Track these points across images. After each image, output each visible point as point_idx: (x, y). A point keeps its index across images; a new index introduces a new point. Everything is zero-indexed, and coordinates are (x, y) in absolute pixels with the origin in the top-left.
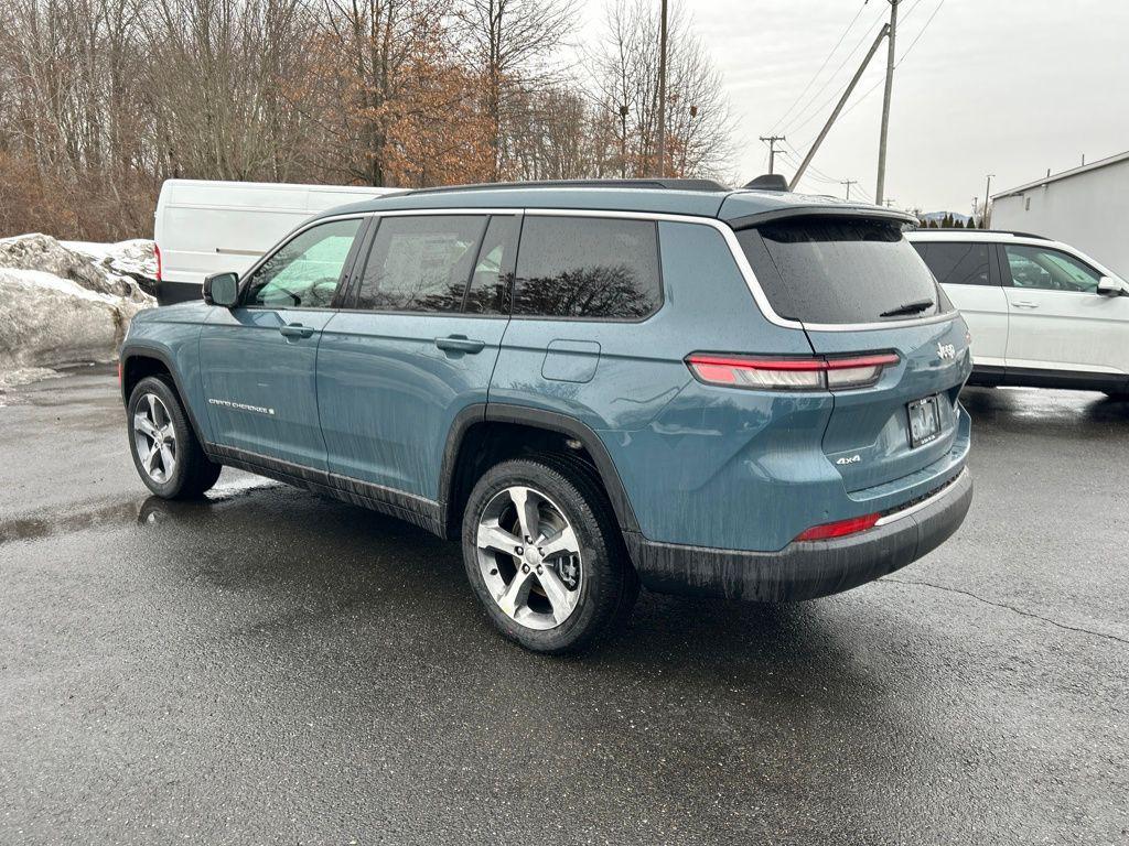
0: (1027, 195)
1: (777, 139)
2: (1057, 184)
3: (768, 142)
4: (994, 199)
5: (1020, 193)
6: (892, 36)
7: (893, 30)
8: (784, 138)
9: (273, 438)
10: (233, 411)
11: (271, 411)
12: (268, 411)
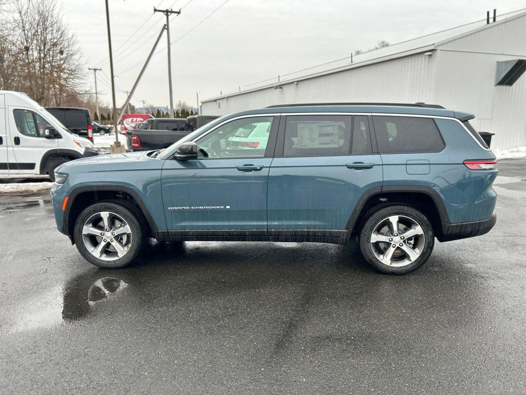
0: (218, 102)
1: (97, 69)
2: (231, 98)
3: (93, 71)
4: (203, 103)
5: (215, 101)
6: (168, 29)
7: (168, 27)
8: (101, 70)
9: (224, 220)
10: (190, 211)
11: (228, 207)
12: (225, 207)
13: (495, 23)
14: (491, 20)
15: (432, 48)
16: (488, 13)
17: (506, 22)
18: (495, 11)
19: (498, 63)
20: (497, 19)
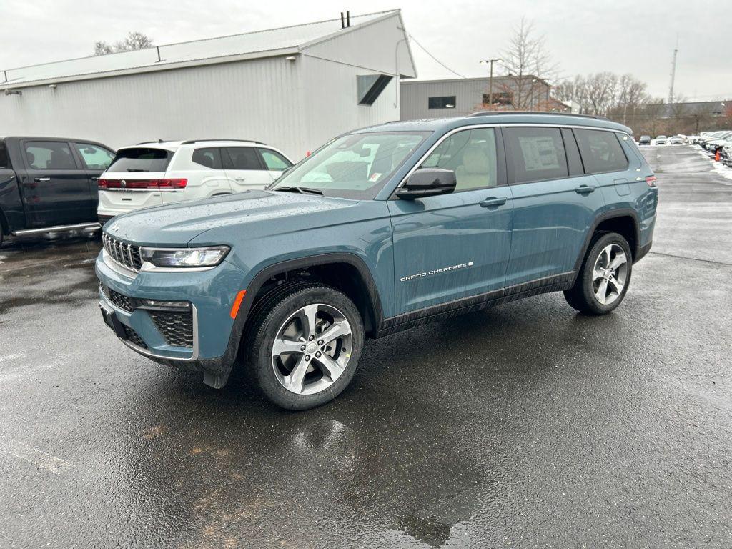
9: (461, 284)
10: (428, 278)
11: (471, 264)
12: (467, 265)
13: (349, 29)
14: (346, 25)
15: (295, 51)
16: (342, 14)
17: (360, 28)
18: (348, 12)
19: (359, 77)
20: (351, 24)
